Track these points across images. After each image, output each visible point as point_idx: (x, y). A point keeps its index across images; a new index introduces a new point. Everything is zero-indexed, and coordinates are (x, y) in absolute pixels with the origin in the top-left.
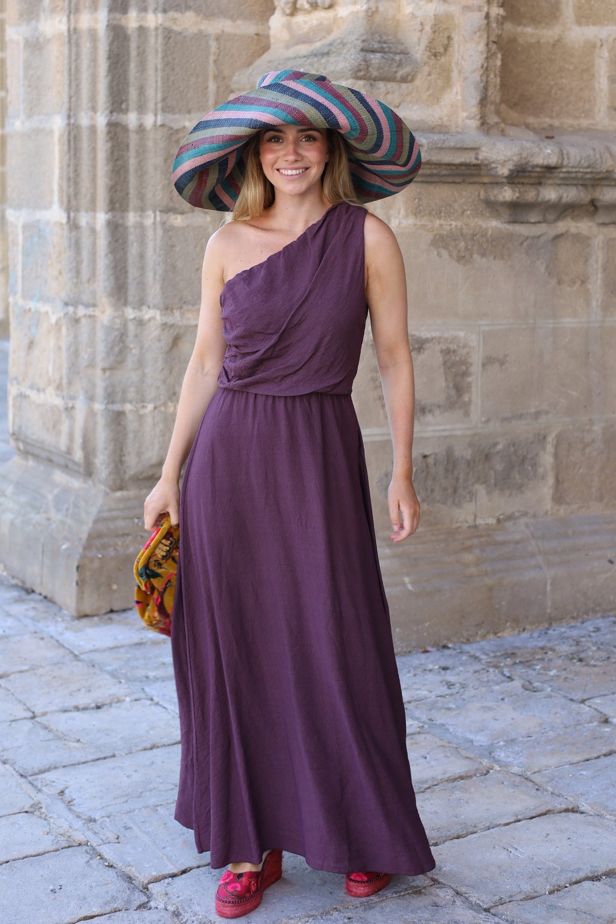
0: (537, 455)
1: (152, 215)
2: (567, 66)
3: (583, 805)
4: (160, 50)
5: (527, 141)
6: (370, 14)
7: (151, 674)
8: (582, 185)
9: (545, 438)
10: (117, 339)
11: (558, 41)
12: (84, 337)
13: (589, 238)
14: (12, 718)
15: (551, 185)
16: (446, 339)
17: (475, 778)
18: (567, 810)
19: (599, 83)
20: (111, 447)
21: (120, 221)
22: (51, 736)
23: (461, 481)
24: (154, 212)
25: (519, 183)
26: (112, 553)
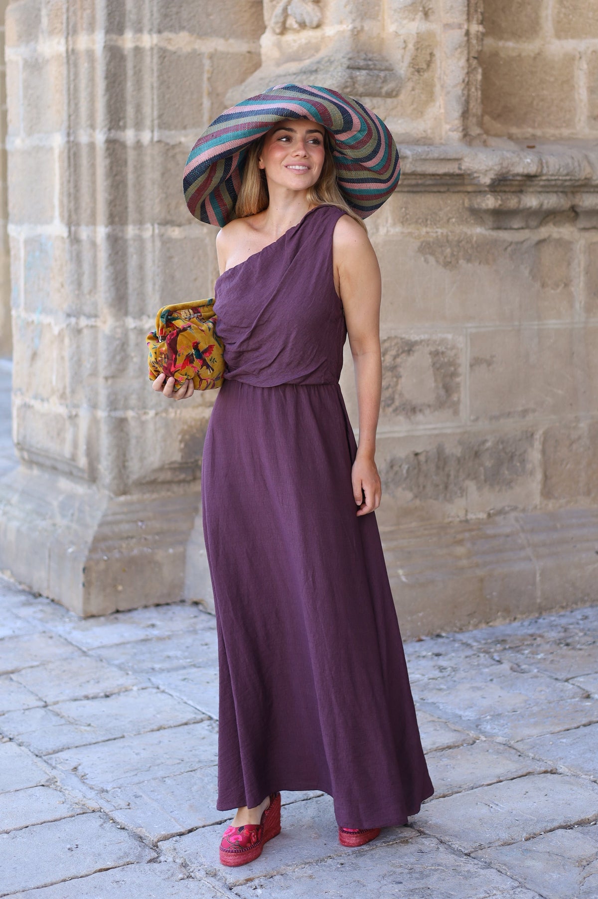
0: (525, 452)
1: (151, 228)
2: (547, 78)
3: (561, 768)
4: (155, 69)
5: (508, 151)
6: (356, 33)
7: (157, 666)
8: (562, 192)
9: (532, 435)
10: (118, 348)
11: (539, 54)
12: (86, 347)
13: (570, 243)
14: (25, 707)
15: (532, 192)
16: (435, 342)
17: (462, 747)
18: (546, 772)
19: (579, 94)
20: (114, 453)
21: (120, 234)
22: (63, 721)
23: (452, 477)
24: (153, 225)
25: (501, 191)
26: (116, 554)
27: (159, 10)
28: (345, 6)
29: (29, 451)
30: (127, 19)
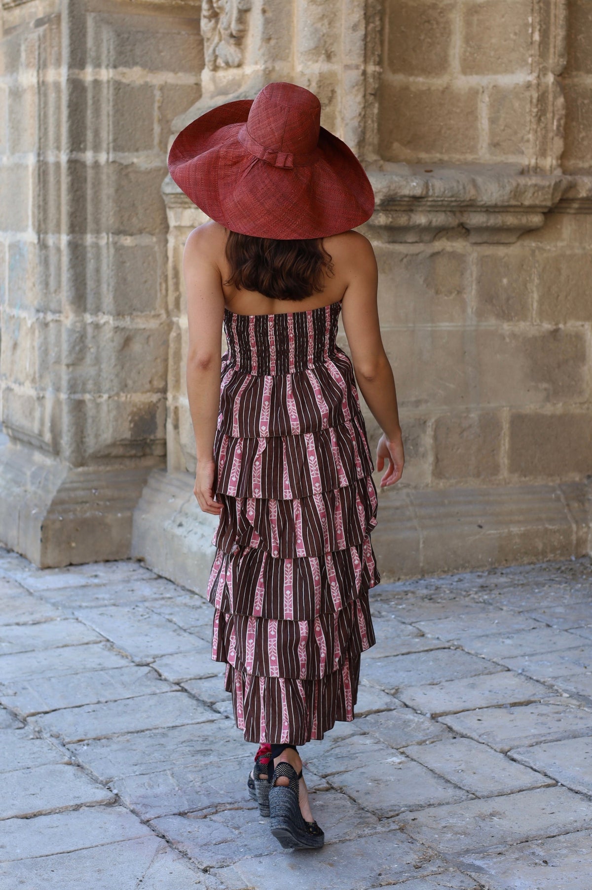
0: (418, 436)
1: (106, 237)
2: (454, 109)
4: (111, 99)
5: (397, 175)
6: (268, 72)
7: (84, 604)
8: (450, 211)
9: (425, 422)
10: (78, 340)
11: (447, 88)
12: (52, 339)
13: (464, 256)
15: (422, 211)
19: (481, 123)
20: (73, 430)
21: (80, 242)
24: (108, 234)
25: (392, 210)
26: (71, 516)
27: (115, 48)
28: (259, 49)
29: (13, 429)
30: (88, 55)
